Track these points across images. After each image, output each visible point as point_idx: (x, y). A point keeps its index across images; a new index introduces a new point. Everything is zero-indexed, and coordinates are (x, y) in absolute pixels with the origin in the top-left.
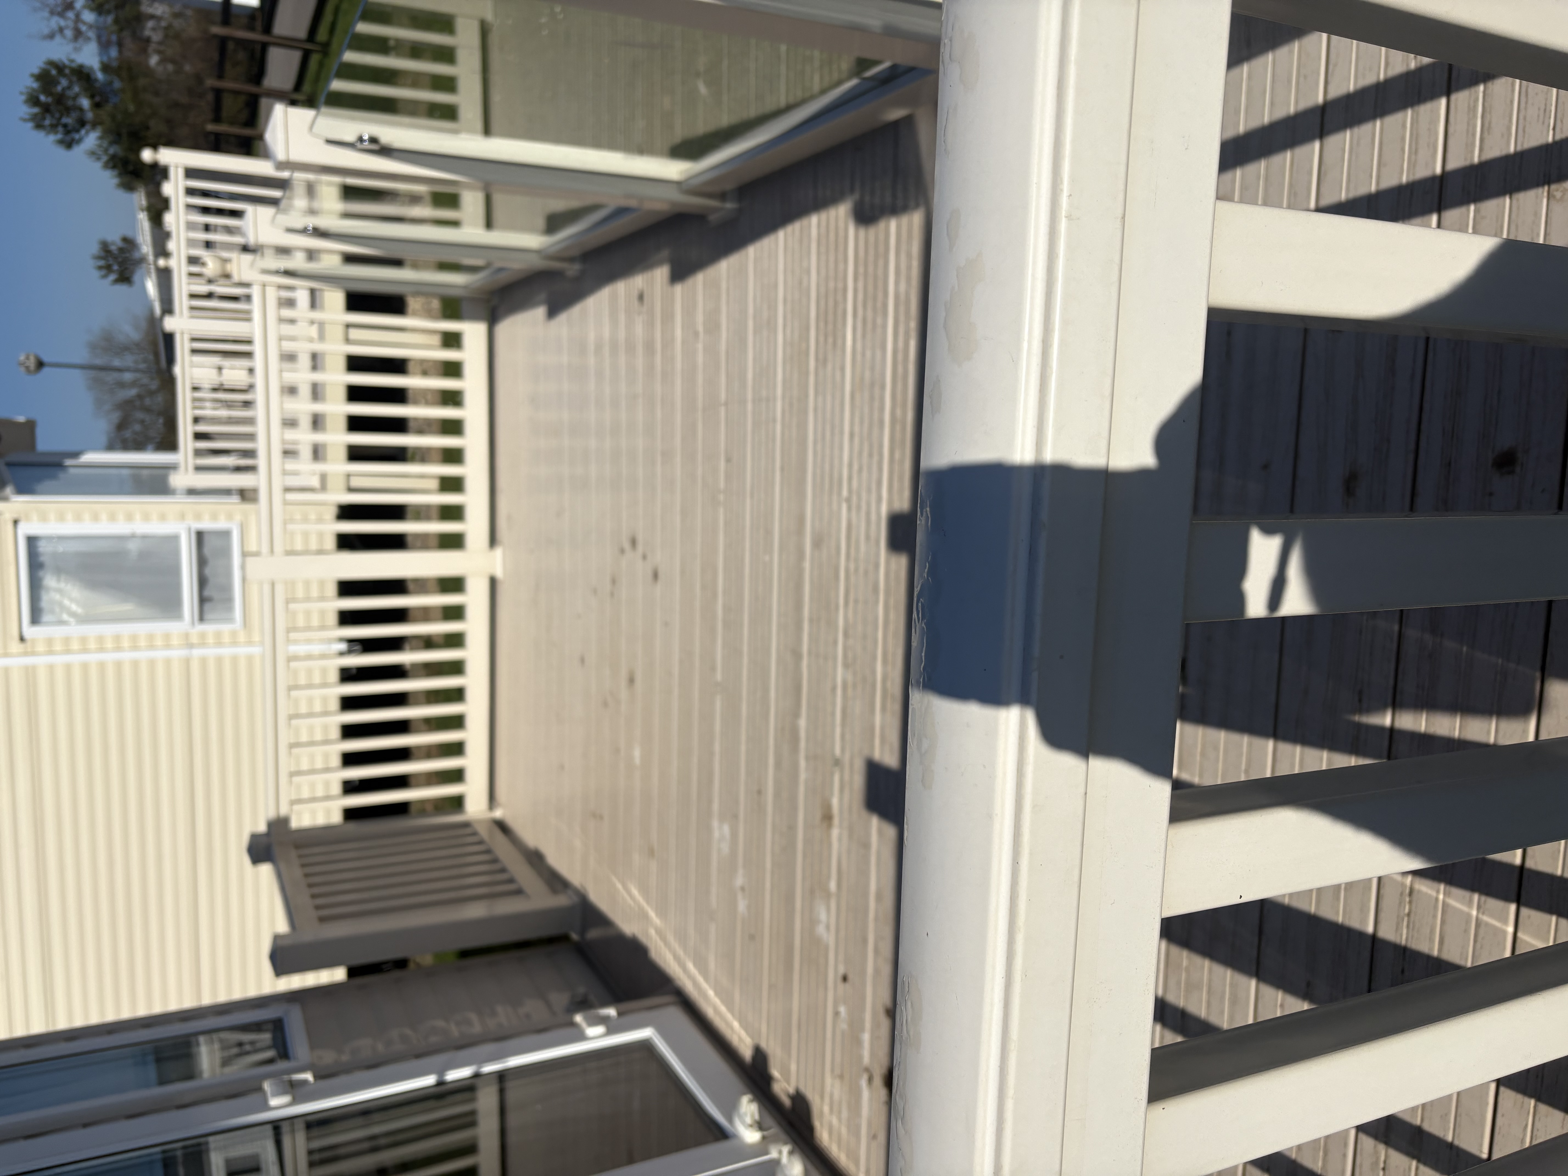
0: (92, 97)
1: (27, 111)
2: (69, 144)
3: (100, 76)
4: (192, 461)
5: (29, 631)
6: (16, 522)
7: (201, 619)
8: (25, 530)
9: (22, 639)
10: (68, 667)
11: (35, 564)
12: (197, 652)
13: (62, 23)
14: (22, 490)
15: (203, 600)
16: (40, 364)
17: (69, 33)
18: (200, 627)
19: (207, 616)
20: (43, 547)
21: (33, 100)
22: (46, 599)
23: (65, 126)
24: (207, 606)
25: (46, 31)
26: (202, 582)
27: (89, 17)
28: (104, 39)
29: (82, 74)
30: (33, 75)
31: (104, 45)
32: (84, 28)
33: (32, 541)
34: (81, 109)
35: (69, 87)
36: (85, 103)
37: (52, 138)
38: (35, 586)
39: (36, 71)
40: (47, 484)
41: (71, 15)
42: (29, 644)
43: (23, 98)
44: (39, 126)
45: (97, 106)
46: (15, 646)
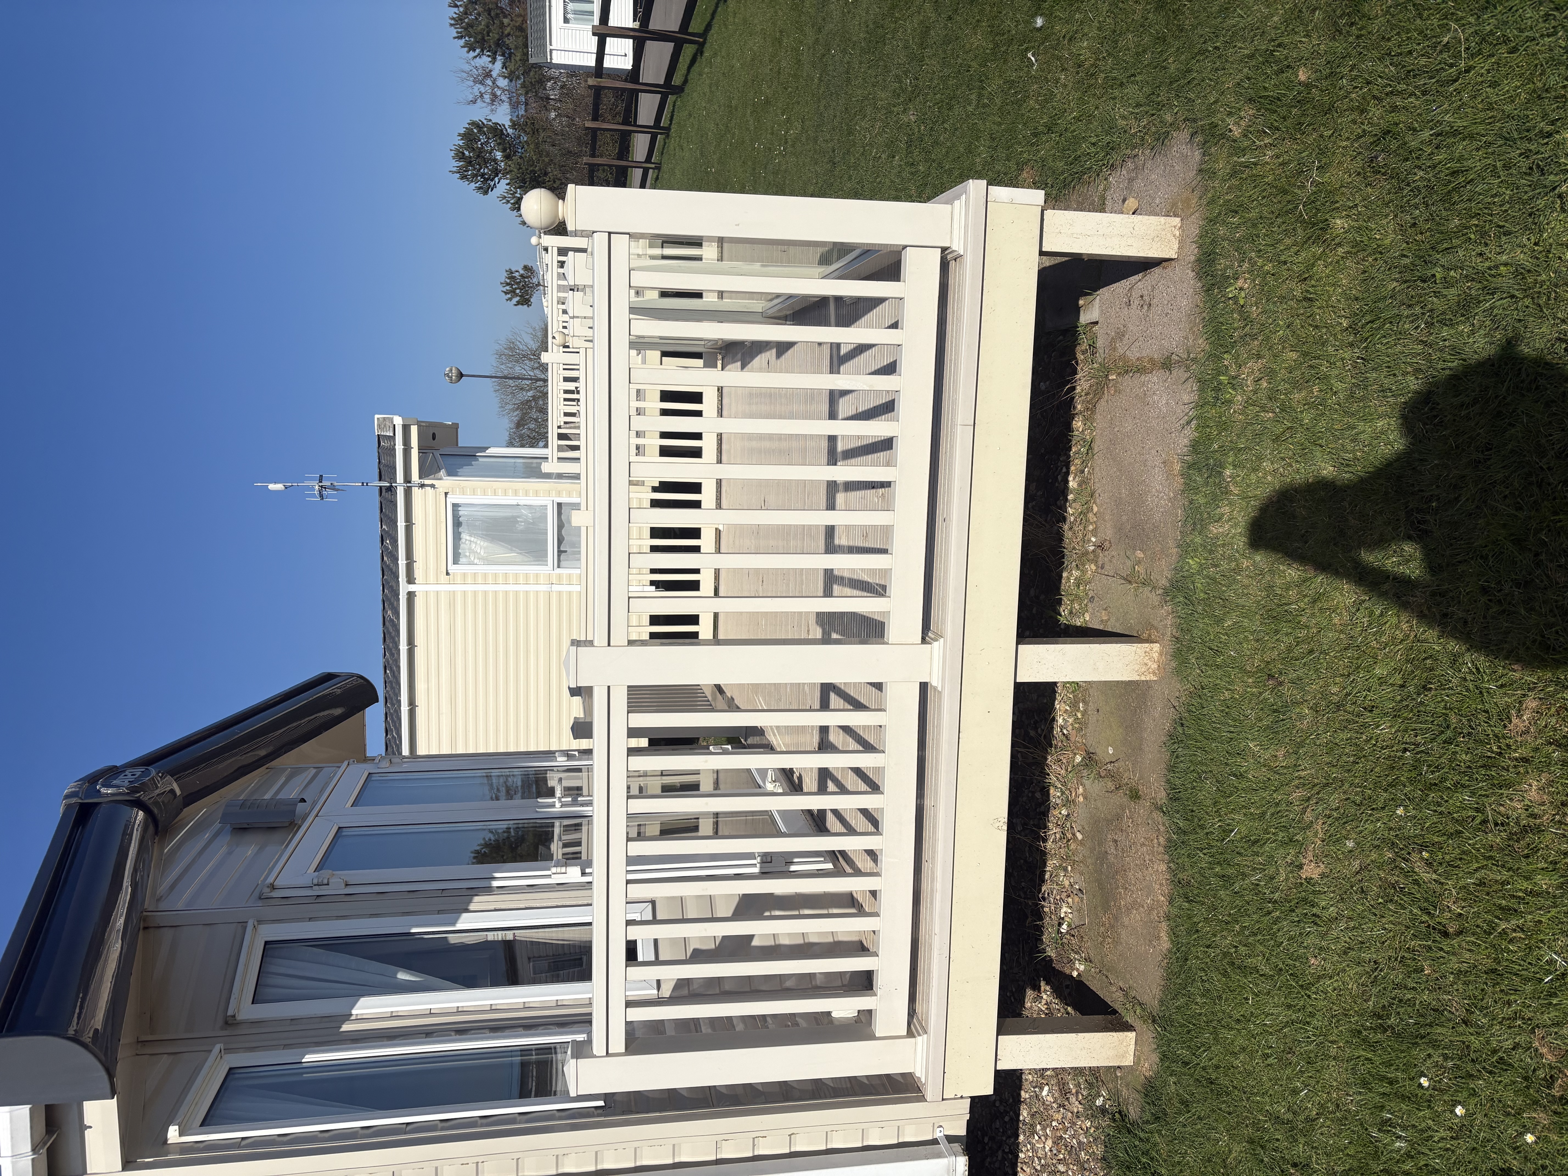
0: (504, 150)
1: (454, 164)
2: (485, 190)
3: (510, 131)
4: (556, 454)
5: (452, 568)
6: (446, 494)
7: (559, 567)
8: (451, 499)
9: (448, 574)
10: (475, 593)
11: (457, 524)
12: (555, 588)
13: (483, 89)
14: (451, 473)
15: (560, 552)
16: (461, 375)
17: (487, 97)
18: (558, 571)
19: (562, 563)
20: (462, 512)
21: (460, 156)
22: (464, 547)
23: (483, 175)
24: (563, 556)
25: (471, 97)
26: (560, 541)
27: (503, 83)
28: (514, 99)
29: (497, 131)
30: (460, 135)
31: (514, 106)
32: (499, 93)
33: (455, 506)
34: (495, 160)
35: (487, 143)
36: (499, 155)
37: (473, 185)
38: (457, 537)
39: (462, 131)
40: (466, 469)
41: (489, 82)
42: (451, 576)
43: (452, 154)
44: (463, 177)
45: (507, 157)
46: (443, 577)
